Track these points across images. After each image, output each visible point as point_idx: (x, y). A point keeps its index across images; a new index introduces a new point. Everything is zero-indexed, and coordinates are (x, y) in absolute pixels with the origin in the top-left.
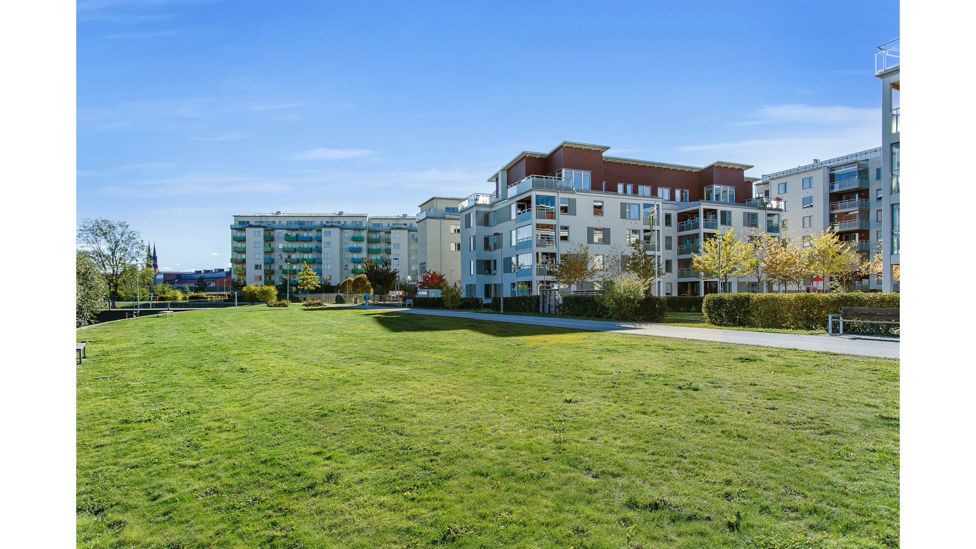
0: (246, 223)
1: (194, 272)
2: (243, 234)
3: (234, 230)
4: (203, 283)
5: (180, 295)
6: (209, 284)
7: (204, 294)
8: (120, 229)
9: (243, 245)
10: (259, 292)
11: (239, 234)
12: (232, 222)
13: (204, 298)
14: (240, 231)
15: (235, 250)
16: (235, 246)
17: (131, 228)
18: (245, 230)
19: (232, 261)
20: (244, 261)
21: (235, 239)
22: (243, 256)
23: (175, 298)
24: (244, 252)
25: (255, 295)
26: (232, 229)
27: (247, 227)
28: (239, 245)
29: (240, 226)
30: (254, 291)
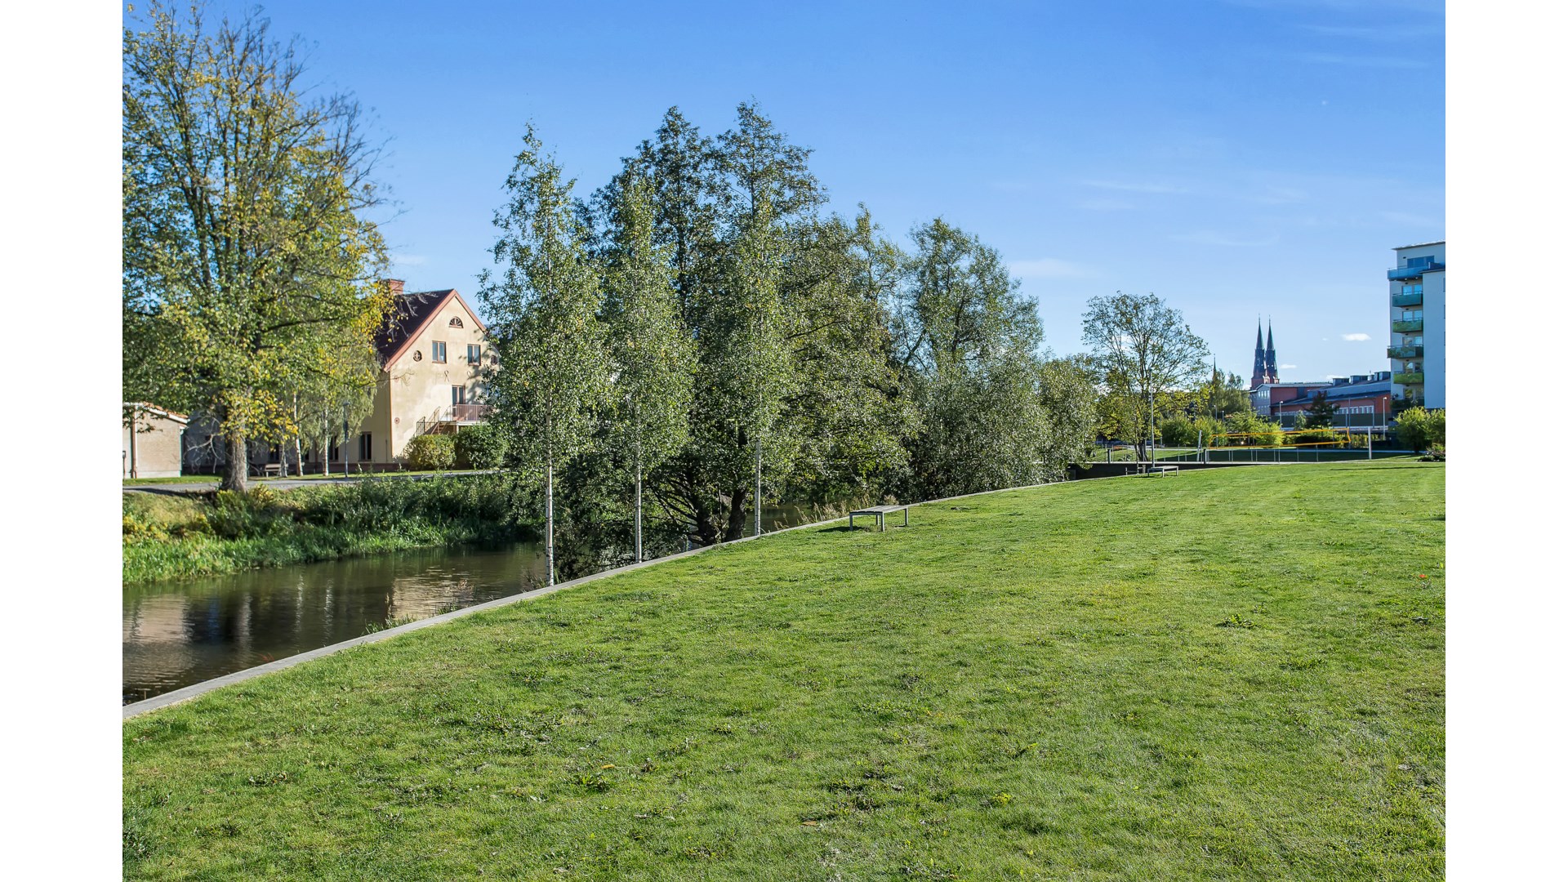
0: (1425, 260)
1: (1332, 381)
2: (1417, 288)
3: (1395, 282)
4: (1323, 406)
5: (1278, 433)
6: (1336, 408)
7: (1329, 431)
8: (1149, 311)
9: (1418, 314)
10: (1431, 426)
11: (1408, 290)
12: (1393, 263)
13: (1329, 439)
14: (1411, 283)
15: (1399, 328)
16: (1399, 318)
17: (1167, 305)
18: (1421, 278)
19: (1392, 354)
20: (1420, 352)
21: (1397, 302)
22: (1418, 341)
23: (1270, 440)
24: (1420, 331)
25: (1422, 433)
26: (1391, 279)
27: (1428, 271)
28: (1408, 315)
29: (1412, 271)
30: (1420, 424)
